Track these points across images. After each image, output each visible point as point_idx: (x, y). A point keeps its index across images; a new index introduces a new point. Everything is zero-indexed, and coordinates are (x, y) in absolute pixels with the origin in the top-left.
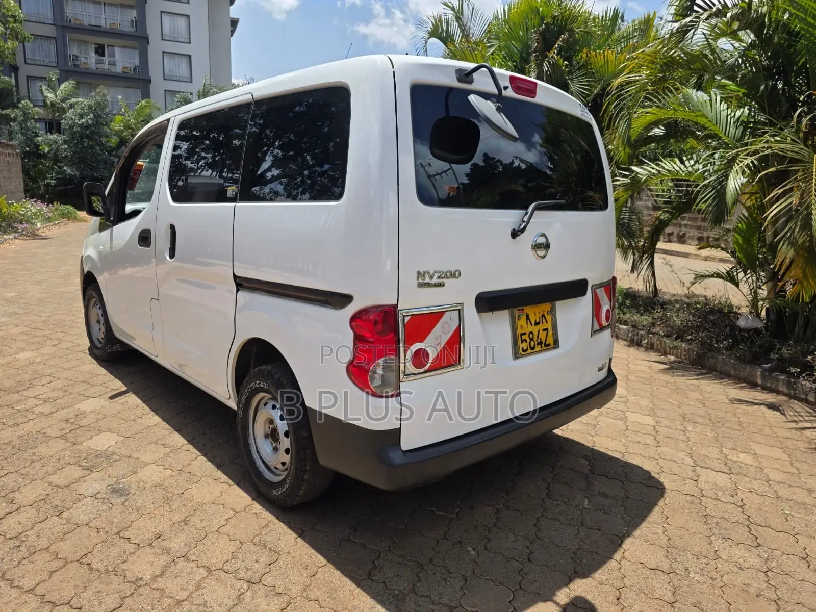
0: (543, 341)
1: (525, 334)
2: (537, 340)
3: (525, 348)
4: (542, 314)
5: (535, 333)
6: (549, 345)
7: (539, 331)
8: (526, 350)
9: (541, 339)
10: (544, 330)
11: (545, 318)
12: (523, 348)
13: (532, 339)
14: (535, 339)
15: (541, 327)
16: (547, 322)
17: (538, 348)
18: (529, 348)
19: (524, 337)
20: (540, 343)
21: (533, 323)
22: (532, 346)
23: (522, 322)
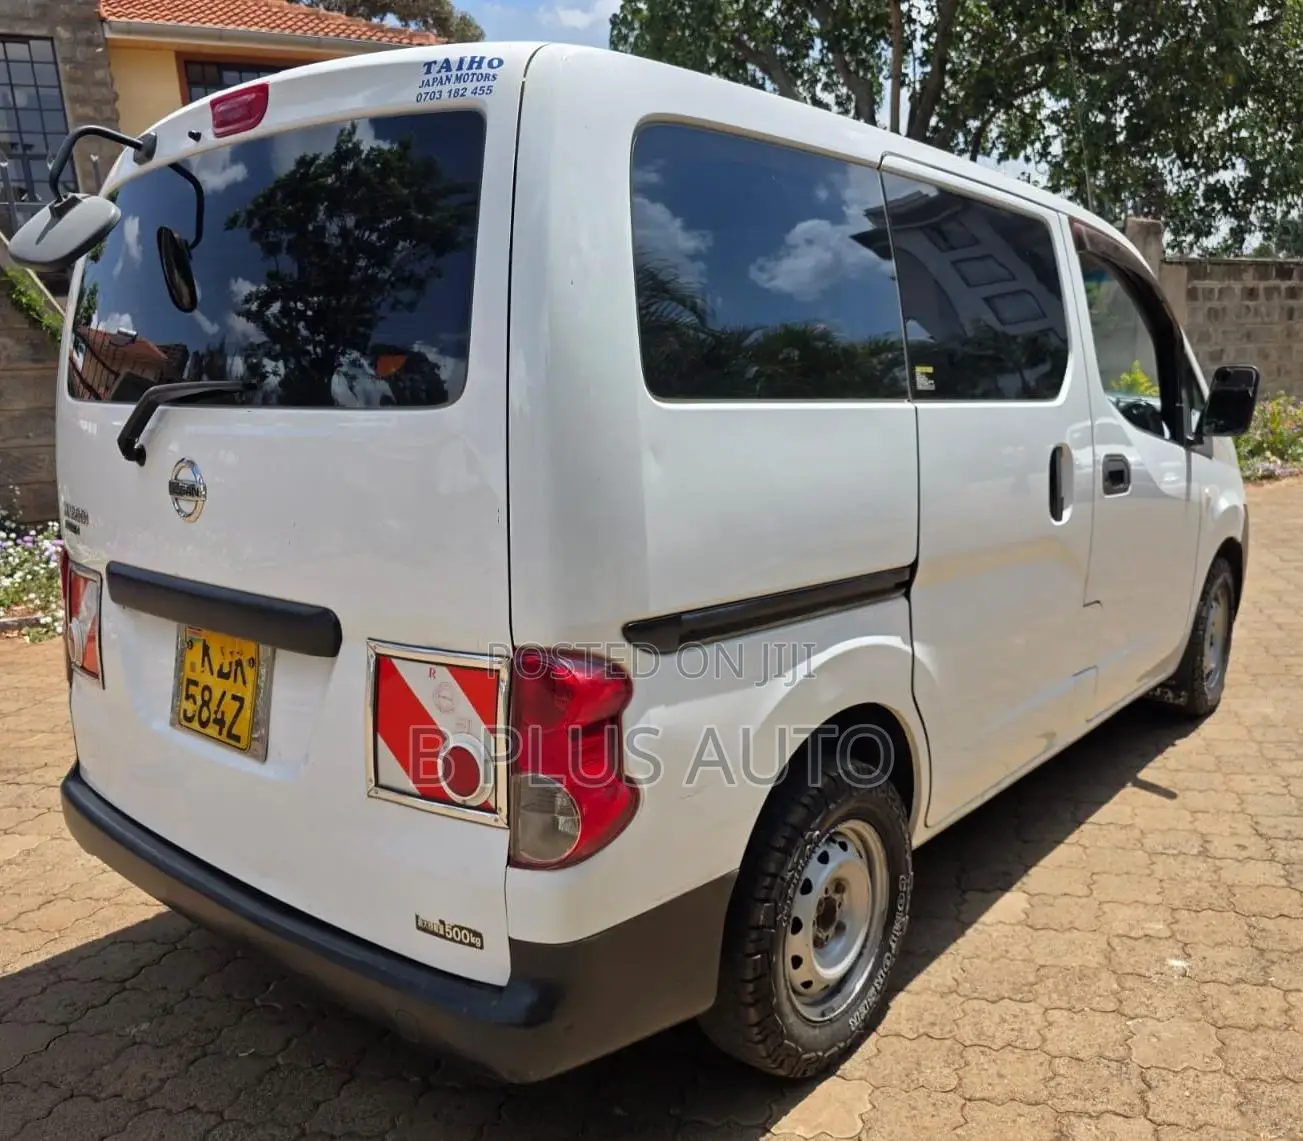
0: (228, 719)
1: (195, 683)
2: (216, 712)
3: (189, 715)
4: (237, 657)
5: (217, 695)
6: (237, 738)
7: (224, 694)
8: (190, 720)
9: (223, 713)
10: (235, 698)
11: (242, 673)
12: (185, 711)
13: (206, 703)
14: (213, 706)
15: (231, 687)
16: (244, 682)
17: (212, 730)
18: (196, 718)
19: (193, 689)
20: (220, 722)
21: (216, 669)
22: (204, 718)
23: (195, 655)
